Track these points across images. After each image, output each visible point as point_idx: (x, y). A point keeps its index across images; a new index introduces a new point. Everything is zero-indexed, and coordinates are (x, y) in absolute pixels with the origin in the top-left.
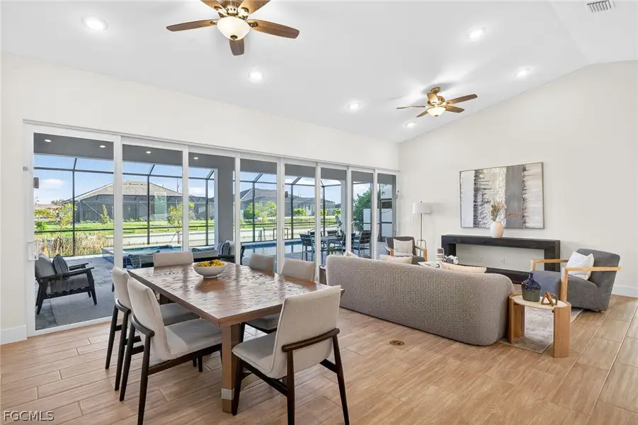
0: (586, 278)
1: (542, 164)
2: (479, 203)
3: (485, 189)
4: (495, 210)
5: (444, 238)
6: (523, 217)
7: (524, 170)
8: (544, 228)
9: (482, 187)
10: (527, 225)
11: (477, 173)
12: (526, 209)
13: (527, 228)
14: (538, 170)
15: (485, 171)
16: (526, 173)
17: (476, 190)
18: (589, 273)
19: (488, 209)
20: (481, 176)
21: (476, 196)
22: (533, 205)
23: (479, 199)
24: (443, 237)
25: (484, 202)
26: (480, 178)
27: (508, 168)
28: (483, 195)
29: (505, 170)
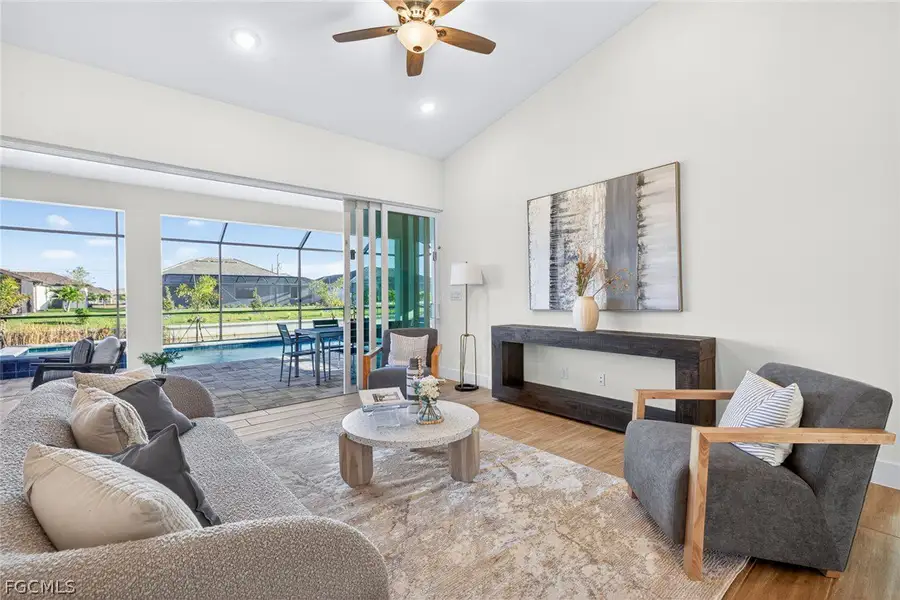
0: (776, 458)
1: (678, 165)
2: (559, 262)
3: (568, 231)
4: (584, 274)
5: (496, 331)
6: (640, 285)
7: (641, 183)
8: (681, 309)
9: (565, 227)
10: (648, 303)
11: (556, 199)
12: (643, 268)
13: (646, 309)
14: (670, 180)
15: (569, 195)
16: (644, 190)
17: (554, 234)
18: (787, 446)
19: (572, 270)
20: (563, 205)
21: (553, 247)
22: (658, 259)
23: (560, 253)
24: (494, 329)
25: (568, 258)
26: (561, 211)
27: (609, 183)
28: (566, 243)
29: (603, 189)
